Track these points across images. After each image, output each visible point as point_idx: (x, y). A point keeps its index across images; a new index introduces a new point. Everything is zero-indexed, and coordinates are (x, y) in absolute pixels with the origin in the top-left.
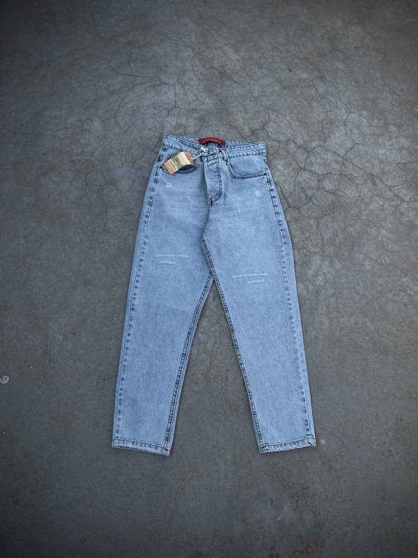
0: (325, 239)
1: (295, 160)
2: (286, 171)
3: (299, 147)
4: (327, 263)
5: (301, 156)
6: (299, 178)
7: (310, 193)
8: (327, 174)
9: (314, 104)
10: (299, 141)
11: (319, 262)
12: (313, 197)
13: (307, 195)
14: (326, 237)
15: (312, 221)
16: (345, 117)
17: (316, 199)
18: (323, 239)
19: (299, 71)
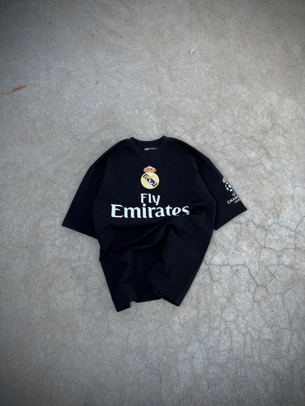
0: (291, 314)
1: (256, 240)
2: (250, 251)
3: (258, 226)
4: (295, 337)
5: (260, 234)
6: (262, 256)
7: (272, 269)
8: (283, 250)
9: (265, 182)
10: (257, 220)
11: (289, 337)
12: (275, 274)
13: (270, 272)
15: (278, 297)
16: (291, 192)
17: (278, 274)
18: (289, 314)
19: (248, 151)
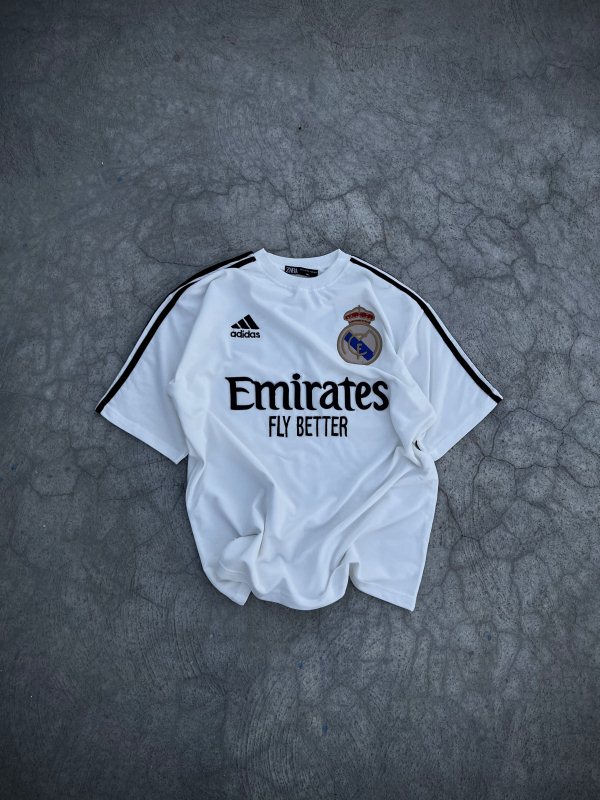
14: (527, 598)
